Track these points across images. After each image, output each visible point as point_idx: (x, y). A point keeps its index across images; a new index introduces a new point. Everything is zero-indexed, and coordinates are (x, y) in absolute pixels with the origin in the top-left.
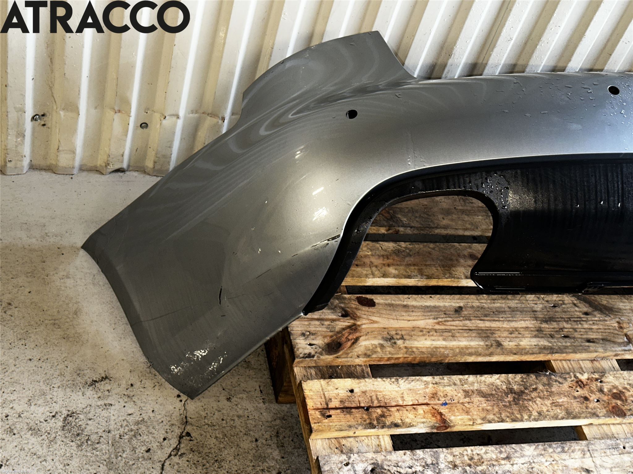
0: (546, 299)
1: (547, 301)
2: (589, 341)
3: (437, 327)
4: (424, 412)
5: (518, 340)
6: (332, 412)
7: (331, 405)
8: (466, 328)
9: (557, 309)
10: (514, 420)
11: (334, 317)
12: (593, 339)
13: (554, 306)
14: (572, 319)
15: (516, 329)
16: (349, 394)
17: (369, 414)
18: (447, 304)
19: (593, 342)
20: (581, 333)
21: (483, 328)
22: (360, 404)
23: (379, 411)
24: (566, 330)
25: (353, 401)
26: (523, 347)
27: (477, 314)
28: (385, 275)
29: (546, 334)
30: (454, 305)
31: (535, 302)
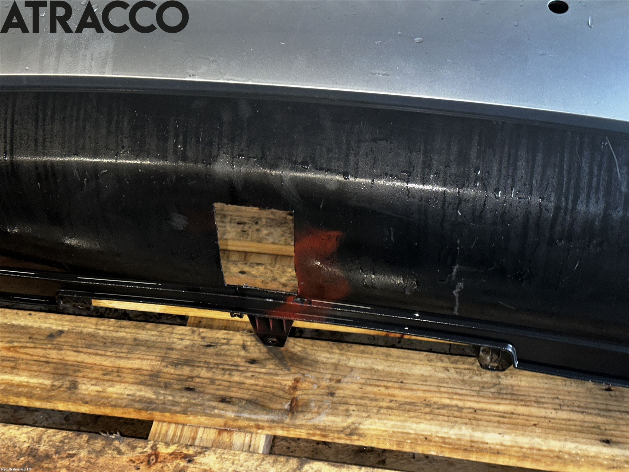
0: (203, 335)
1: (203, 338)
2: (223, 400)
5: (108, 384)
8: (44, 359)
9: (211, 350)
12: (231, 398)
13: (209, 346)
14: (221, 367)
15: (119, 370)
18: (44, 326)
19: (229, 402)
20: (220, 387)
21: (69, 363)
24: (198, 380)
26: (109, 395)
27: (77, 343)
29: (160, 382)
30: (54, 328)
31: (182, 337)
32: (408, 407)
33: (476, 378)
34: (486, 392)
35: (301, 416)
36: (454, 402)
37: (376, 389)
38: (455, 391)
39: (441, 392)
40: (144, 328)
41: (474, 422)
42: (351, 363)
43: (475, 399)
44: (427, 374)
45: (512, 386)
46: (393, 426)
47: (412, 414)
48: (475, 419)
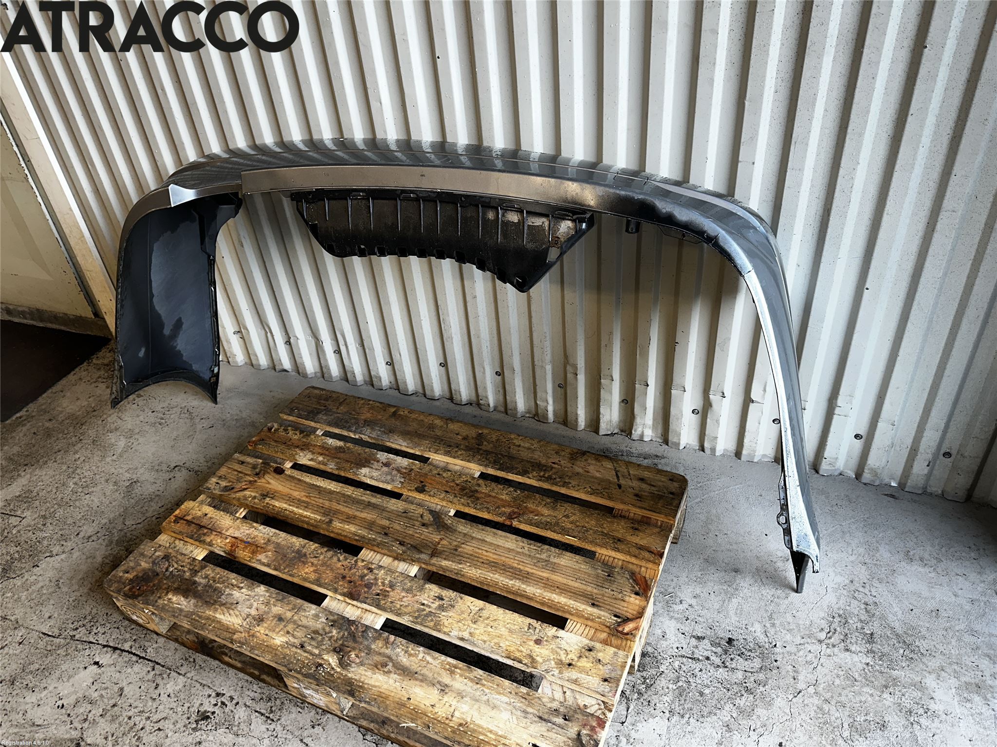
0: (403, 506)
2: (400, 543)
3: (304, 499)
4: (230, 541)
5: (346, 524)
6: (182, 521)
7: (186, 518)
8: (322, 505)
9: (403, 515)
10: (276, 569)
11: (249, 473)
12: (405, 542)
14: (405, 525)
15: (355, 517)
16: (203, 516)
17: (198, 531)
18: (328, 487)
19: (402, 545)
20: (401, 536)
21: (333, 509)
22: (201, 523)
23: (206, 531)
24: (390, 530)
26: (345, 530)
27: (340, 499)
28: (311, 460)
29: (372, 527)
32: (493, 564)
33: (538, 555)
34: (540, 564)
35: (435, 559)
36: (519, 567)
37: (480, 551)
38: (522, 560)
39: (515, 559)
40: (376, 497)
41: (525, 579)
42: (474, 535)
43: (532, 567)
44: (512, 548)
45: (555, 563)
46: (480, 573)
47: (493, 568)
48: (526, 577)
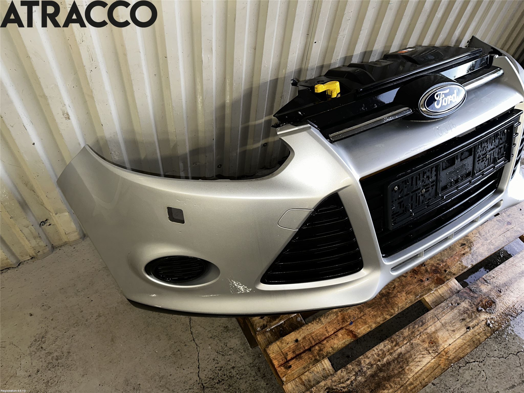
4: (342, 335)
6: (291, 363)
7: (289, 358)
16: (296, 344)
17: (312, 353)
22: (304, 348)
23: (317, 348)
25: (300, 348)
